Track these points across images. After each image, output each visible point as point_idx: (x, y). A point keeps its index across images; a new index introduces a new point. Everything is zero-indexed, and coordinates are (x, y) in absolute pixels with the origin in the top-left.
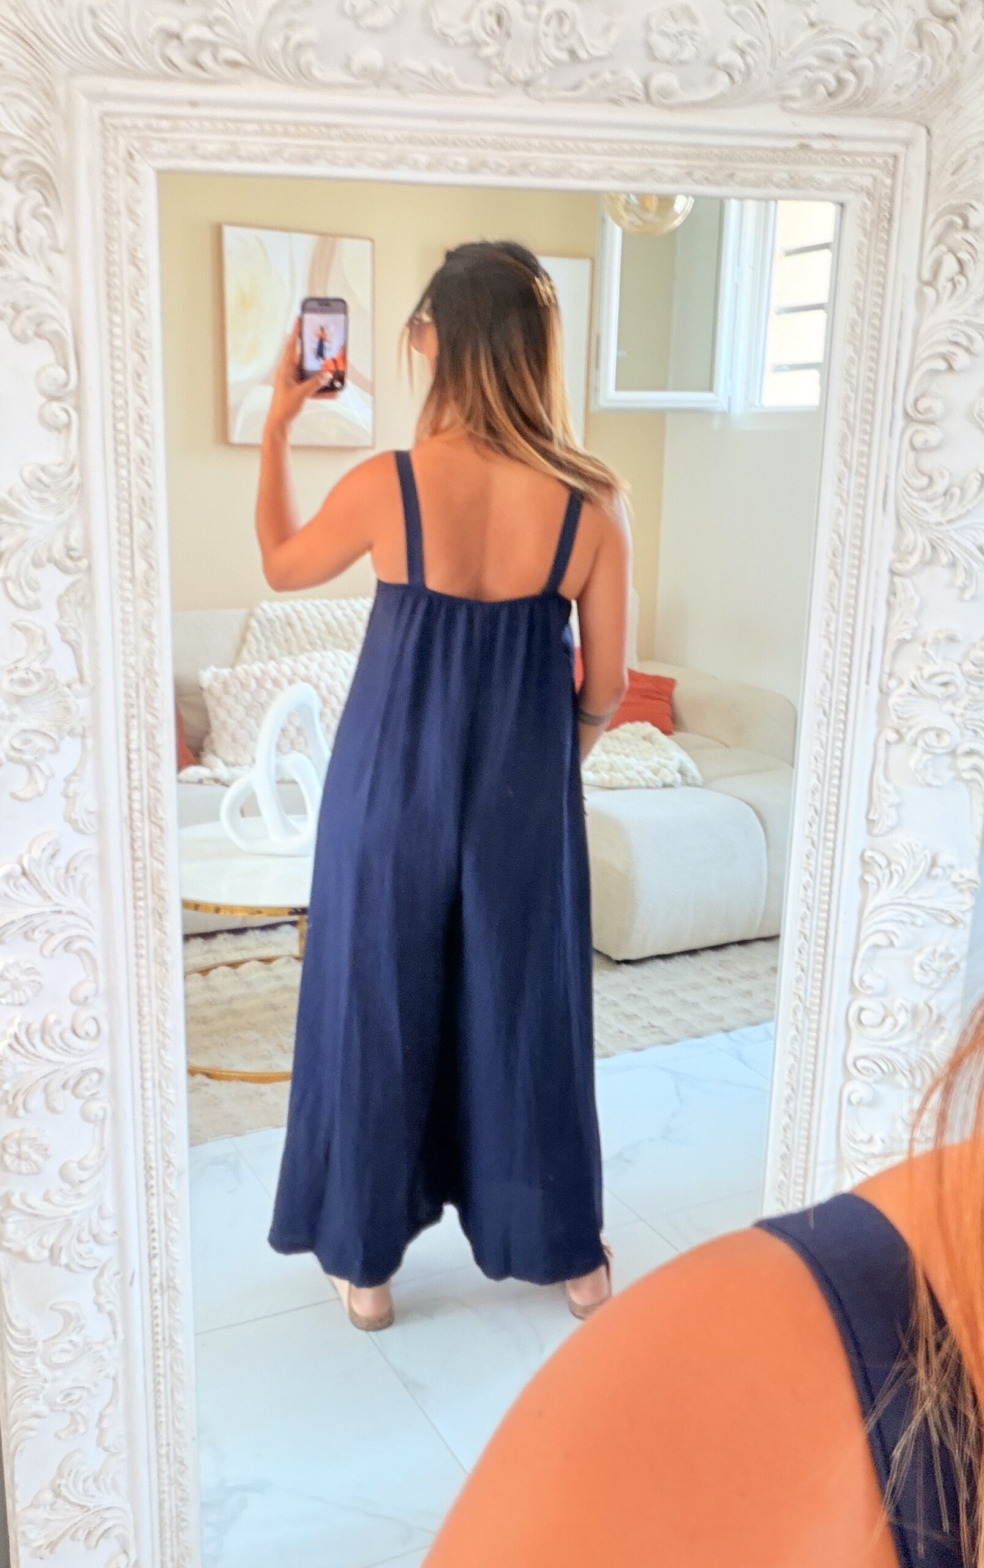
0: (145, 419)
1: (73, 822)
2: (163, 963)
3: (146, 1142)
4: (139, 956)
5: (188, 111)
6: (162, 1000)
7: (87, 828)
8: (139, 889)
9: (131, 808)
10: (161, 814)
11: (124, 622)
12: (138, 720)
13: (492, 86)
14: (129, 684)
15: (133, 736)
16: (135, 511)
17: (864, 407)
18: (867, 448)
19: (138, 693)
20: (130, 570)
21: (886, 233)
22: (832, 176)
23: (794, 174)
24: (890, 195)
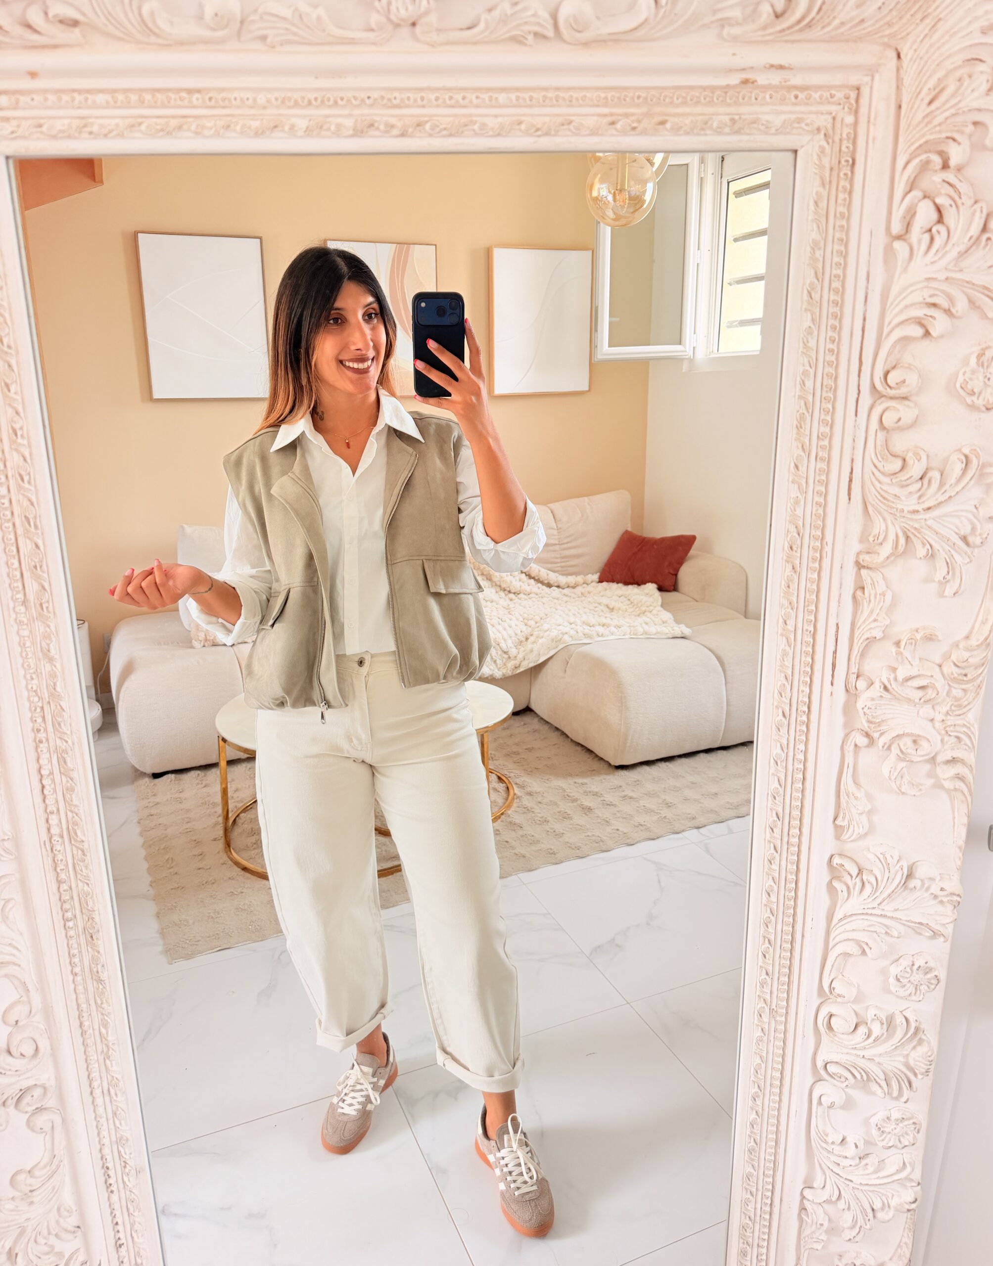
0: (20, 433)
2: (100, 981)
4: (74, 974)
5: (27, 83)
6: (103, 1014)
8: (66, 911)
9: (49, 833)
10: (81, 837)
11: (22, 646)
12: (46, 745)
13: (372, 30)
14: (33, 709)
15: (44, 761)
16: (20, 531)
17: (825, 383)
18: (828, 429)
19: (44, 717)
20: (22, 592)
21: (848, 181)
22: (782, 117)
23: (737, 117)
24: (852, 136)
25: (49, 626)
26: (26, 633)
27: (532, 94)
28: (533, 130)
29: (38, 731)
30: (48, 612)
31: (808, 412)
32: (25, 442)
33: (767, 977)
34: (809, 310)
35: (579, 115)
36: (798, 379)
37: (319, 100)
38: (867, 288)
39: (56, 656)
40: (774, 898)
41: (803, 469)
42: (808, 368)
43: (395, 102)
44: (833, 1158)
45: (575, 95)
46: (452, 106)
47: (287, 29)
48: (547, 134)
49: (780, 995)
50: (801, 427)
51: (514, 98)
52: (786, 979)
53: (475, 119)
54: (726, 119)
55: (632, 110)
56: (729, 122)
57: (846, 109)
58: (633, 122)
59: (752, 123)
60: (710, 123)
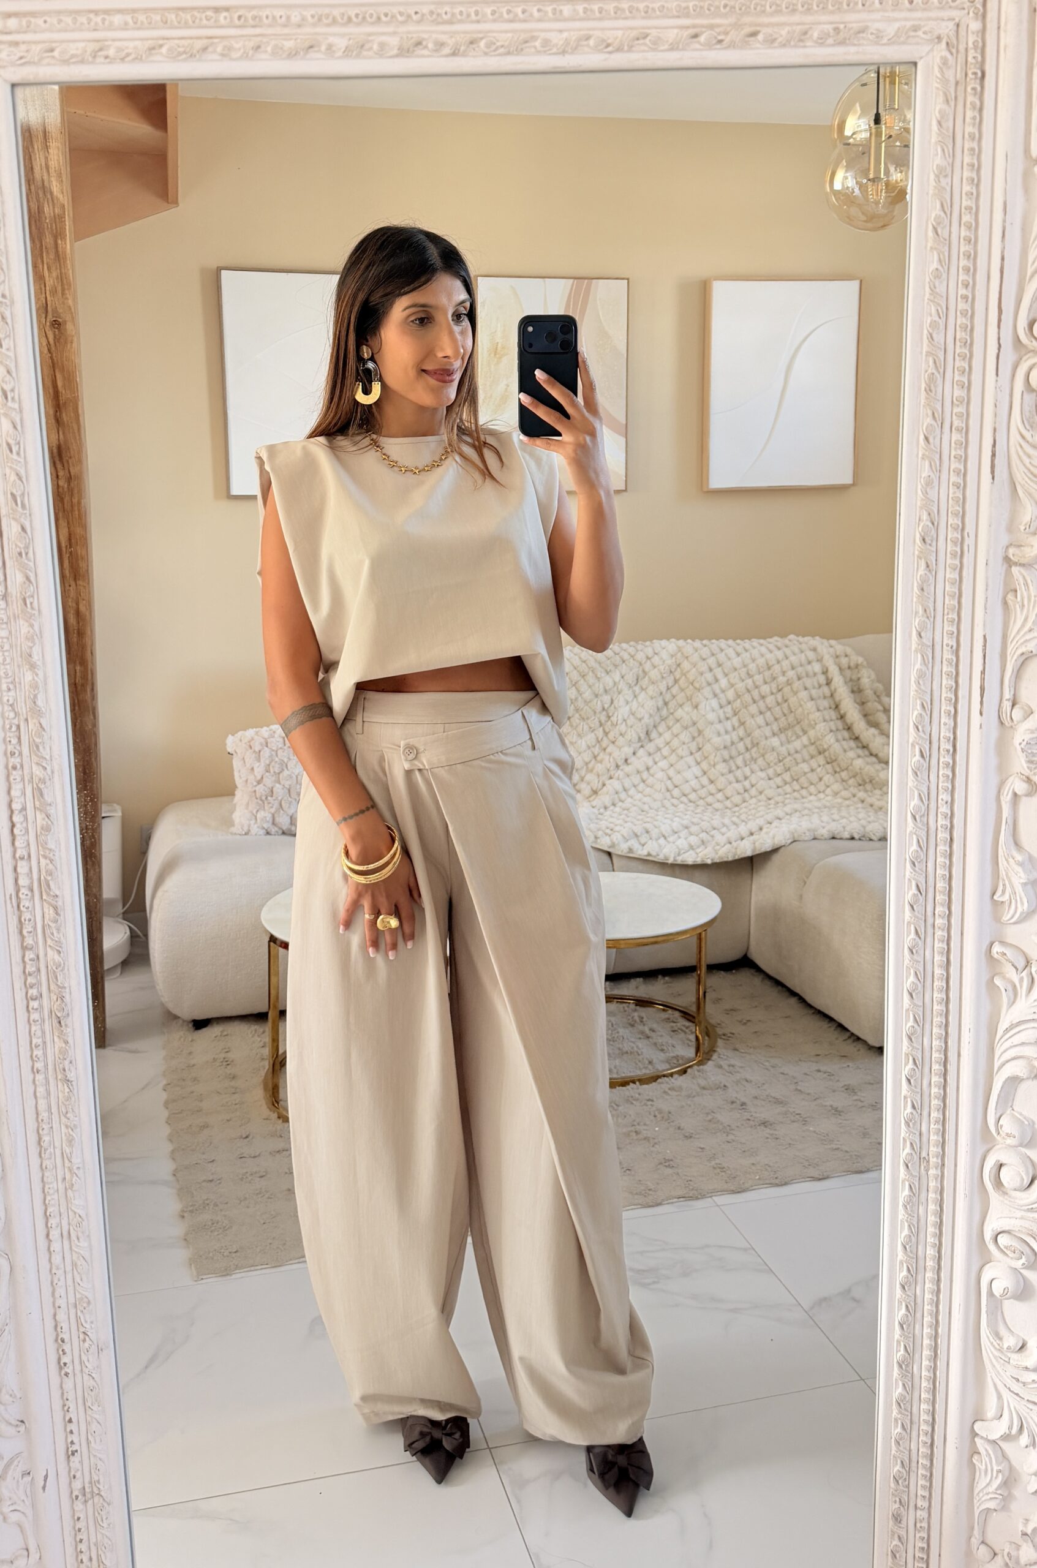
3: (56, 1307)
4: (35, 1071)
9: (17, 884)
10: (54, 889)
12: (21, 772)
15: (16, 792)
17: (958, 337)
18: (964, 393)
19: (20, 738)
21: (977, 96)
22: (897, 25)
23: (842, 26)
24: (980, 44)
25: (32, 626)
29: (13, 754)
30: (32, 608)
31: (939, 372)
32: (16, 406)
34: (936, 249)
36: (925, 332)
37: (360, 17)
38: (1004, 221)
41: (935, 441)
42: (937, 319)
43: (445, 17)
46: (511, 21)
48: (620, 50)
50: (930, 390)
52: (940, 1116)
54: (830, 27)
55: (718, 21)
56: (831, 31)
57: (971, 14)
58: (719, 34)
59: (859, 32)
60: (810, 33)
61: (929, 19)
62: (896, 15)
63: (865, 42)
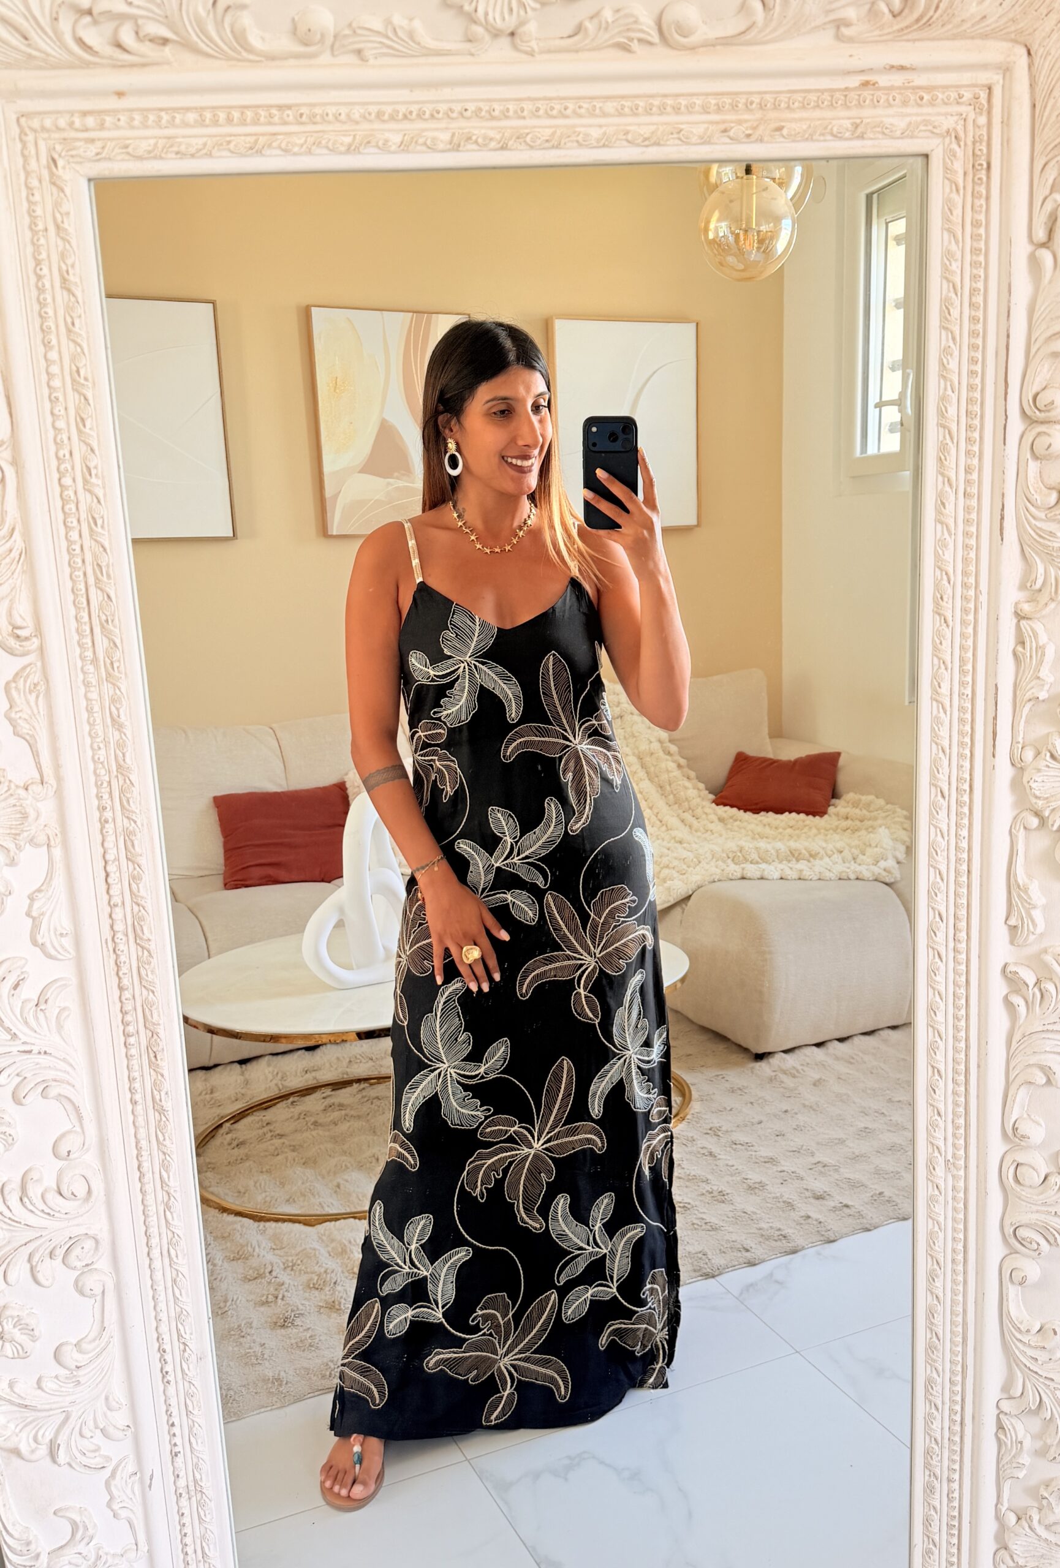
0: (94, 472)
1: (42, 947)
2: (161, 1111)
3: (158, 1321)
4: (134, 1103)
5: (113, 103)
6: (164, 1154)
7: (59, 953)
8: (128, 1025)
9: (112, 927)
10: (147, 934)
11: (90, 710)
12: (112, 825)
13: (470, 41)
14: (99, 783)
15: (110, 844)
16: (91, 580)
17: (970, 410)
18: (975, 461)
19: (111, 793)
20: (91, 650)
21: (984, 186)
22: (908, 119)
23: (858, 121)
24: (985, 138)
25: (119, 689)
26: (94, 695)
27: (638, 102)
28: (640, 141)
29: (104, 808)
30: (119, 672)
31: (953, 442)
32: (100, 482)
33: (939, 1119)
34: (949, 329)
35: (688, 123)
37: (414, 114)
38: (1010, 302)
39: (126, 723)
40: (940, 1017)
41: (950, 507)
42: (950, 393)
43: (494, 114)
44: (1030, 1352)
45: (683, 102)
46: (554, 117)
47: (381, 43)
48: (657, 144)
49: (956, 1141)
50: (946, 460)
51: (619, 107)
52: (962, 1121)
53: (578, 129)
54: (847, 124)
55: (746, 117)
56: (850, 126)
57: (977, 110)
58: (747, 129)
59: (875, 127)
60: (830, 127)
61: (939, 114)
62: (909, 110)
63: (880, 136)
